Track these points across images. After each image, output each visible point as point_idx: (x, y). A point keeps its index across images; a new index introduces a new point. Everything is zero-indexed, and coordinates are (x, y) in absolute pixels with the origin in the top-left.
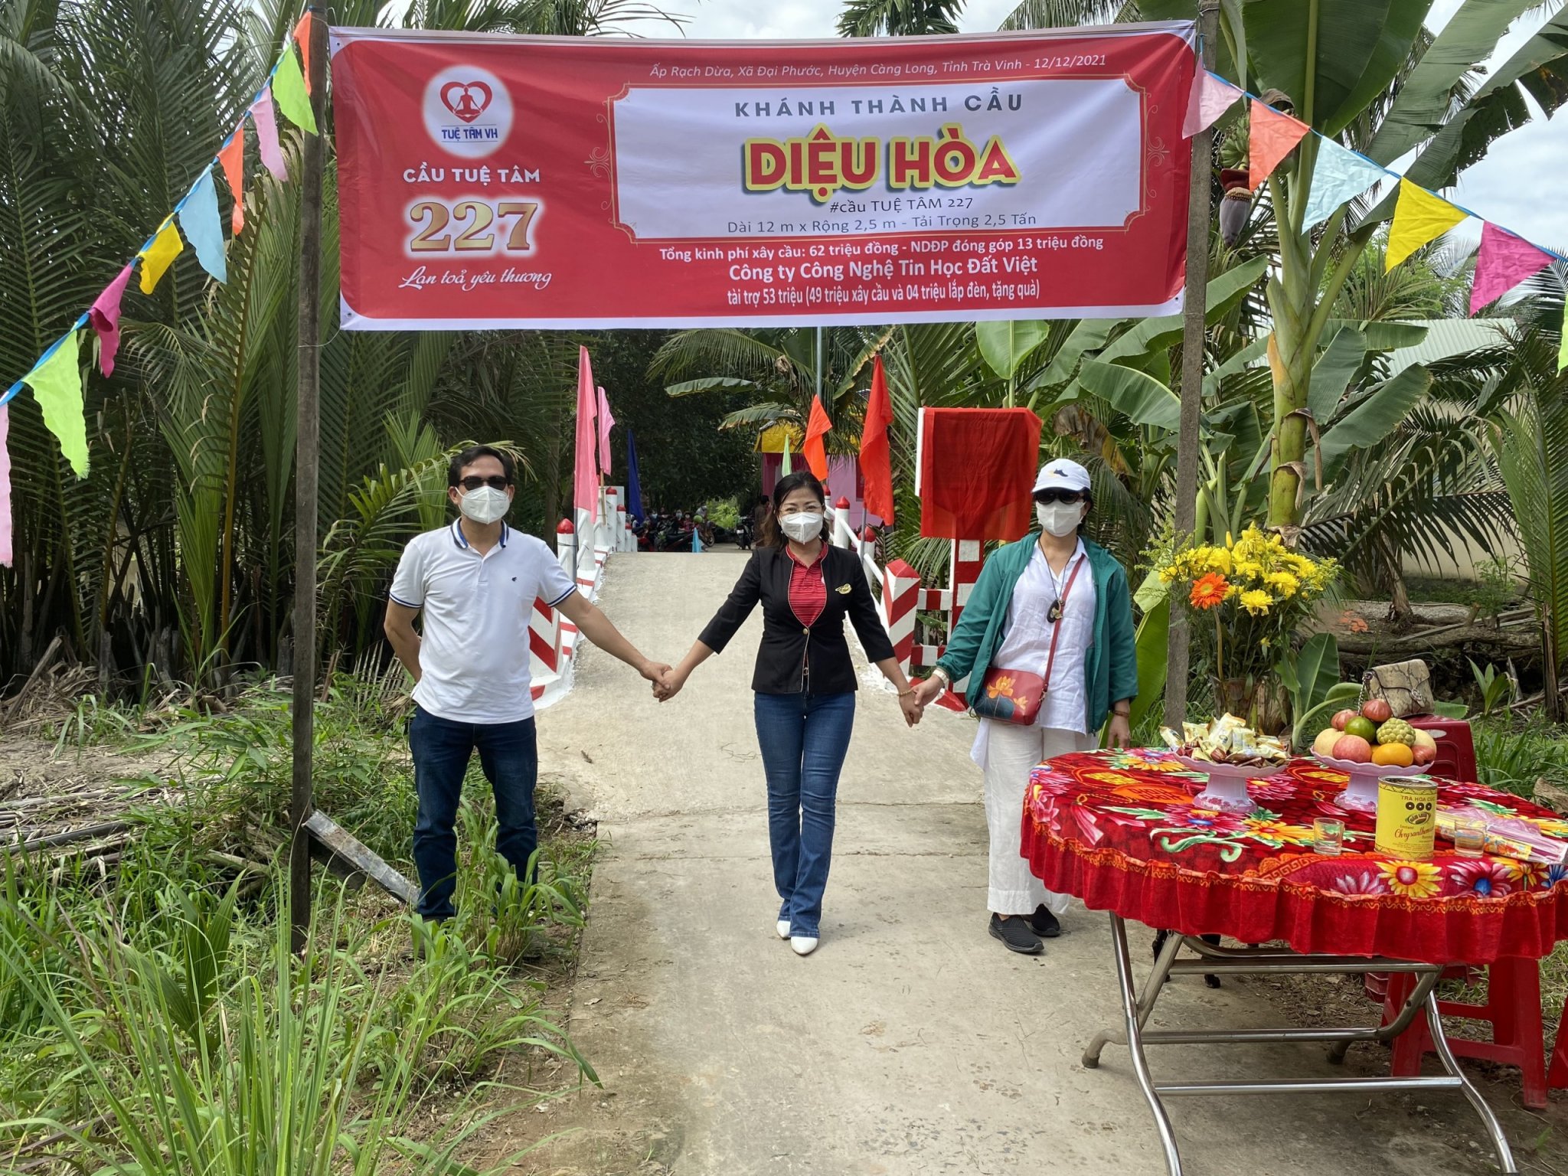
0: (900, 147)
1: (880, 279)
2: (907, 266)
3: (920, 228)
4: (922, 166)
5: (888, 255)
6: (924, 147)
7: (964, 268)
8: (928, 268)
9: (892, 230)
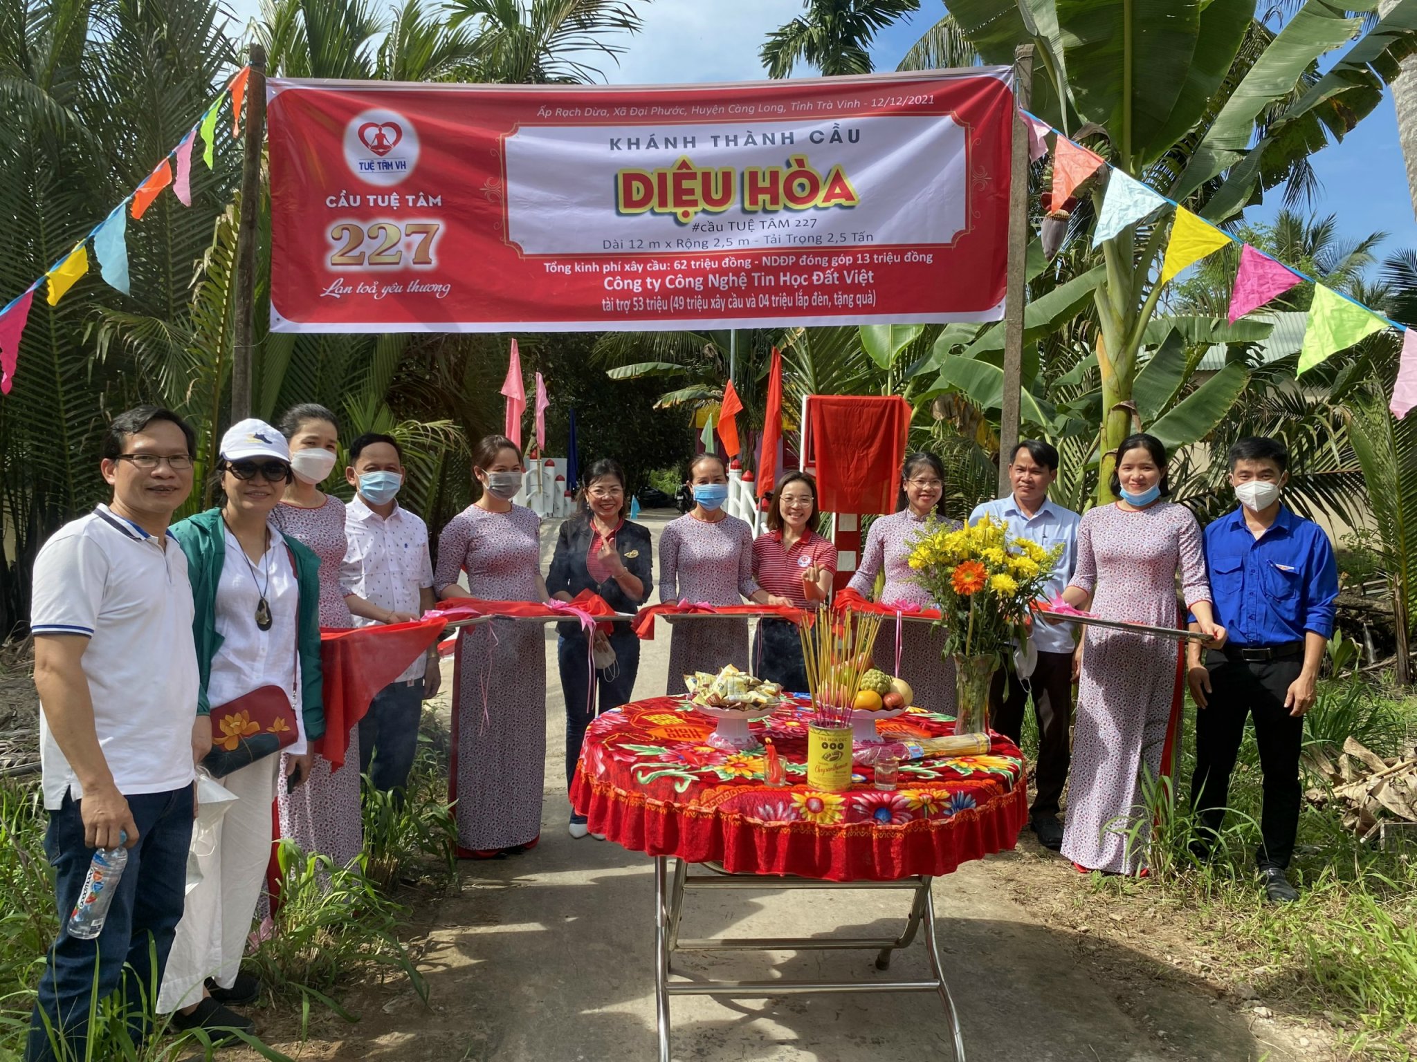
0: (753, 175)
1: (735, 289)
2: (759, 278)
3: (770, 245)
4: (773, 192)
5: (742, 269)
6: (774, 176)
7: (809, 279)
8: (777, 279)
9: (746, 247)
